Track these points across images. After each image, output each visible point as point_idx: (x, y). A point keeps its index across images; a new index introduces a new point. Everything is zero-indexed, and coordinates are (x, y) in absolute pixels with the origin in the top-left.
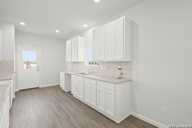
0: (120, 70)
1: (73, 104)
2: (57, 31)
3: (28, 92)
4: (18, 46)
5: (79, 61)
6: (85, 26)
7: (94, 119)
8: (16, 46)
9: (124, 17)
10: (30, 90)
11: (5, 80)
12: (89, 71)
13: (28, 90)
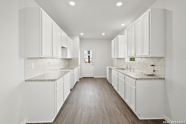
0: (153, 67)
1: (110, 93)
2: (103, 34)
3: (87, 79)
4: (82, 48)
5: (119, 58)
6: (123, 25)
7: (119, 108)
8: (80, 48)
9: (150, 10)
10: (88, 78)
11: (72, 69)
12: (128, 67)
13: (87, 78)
